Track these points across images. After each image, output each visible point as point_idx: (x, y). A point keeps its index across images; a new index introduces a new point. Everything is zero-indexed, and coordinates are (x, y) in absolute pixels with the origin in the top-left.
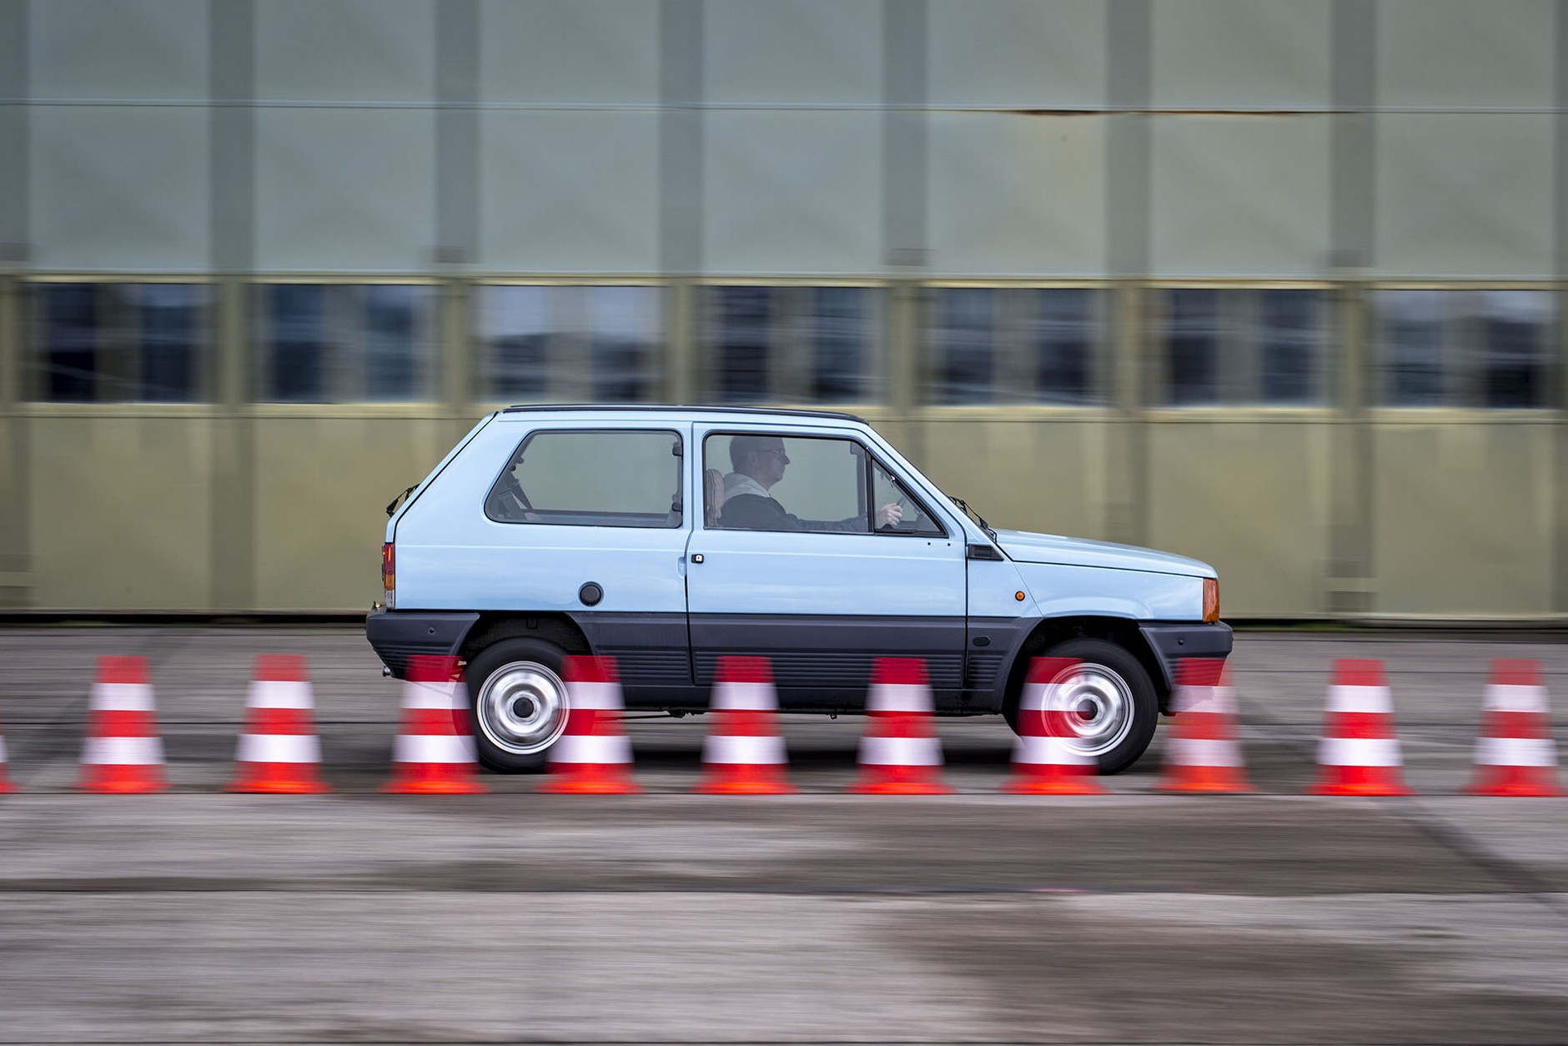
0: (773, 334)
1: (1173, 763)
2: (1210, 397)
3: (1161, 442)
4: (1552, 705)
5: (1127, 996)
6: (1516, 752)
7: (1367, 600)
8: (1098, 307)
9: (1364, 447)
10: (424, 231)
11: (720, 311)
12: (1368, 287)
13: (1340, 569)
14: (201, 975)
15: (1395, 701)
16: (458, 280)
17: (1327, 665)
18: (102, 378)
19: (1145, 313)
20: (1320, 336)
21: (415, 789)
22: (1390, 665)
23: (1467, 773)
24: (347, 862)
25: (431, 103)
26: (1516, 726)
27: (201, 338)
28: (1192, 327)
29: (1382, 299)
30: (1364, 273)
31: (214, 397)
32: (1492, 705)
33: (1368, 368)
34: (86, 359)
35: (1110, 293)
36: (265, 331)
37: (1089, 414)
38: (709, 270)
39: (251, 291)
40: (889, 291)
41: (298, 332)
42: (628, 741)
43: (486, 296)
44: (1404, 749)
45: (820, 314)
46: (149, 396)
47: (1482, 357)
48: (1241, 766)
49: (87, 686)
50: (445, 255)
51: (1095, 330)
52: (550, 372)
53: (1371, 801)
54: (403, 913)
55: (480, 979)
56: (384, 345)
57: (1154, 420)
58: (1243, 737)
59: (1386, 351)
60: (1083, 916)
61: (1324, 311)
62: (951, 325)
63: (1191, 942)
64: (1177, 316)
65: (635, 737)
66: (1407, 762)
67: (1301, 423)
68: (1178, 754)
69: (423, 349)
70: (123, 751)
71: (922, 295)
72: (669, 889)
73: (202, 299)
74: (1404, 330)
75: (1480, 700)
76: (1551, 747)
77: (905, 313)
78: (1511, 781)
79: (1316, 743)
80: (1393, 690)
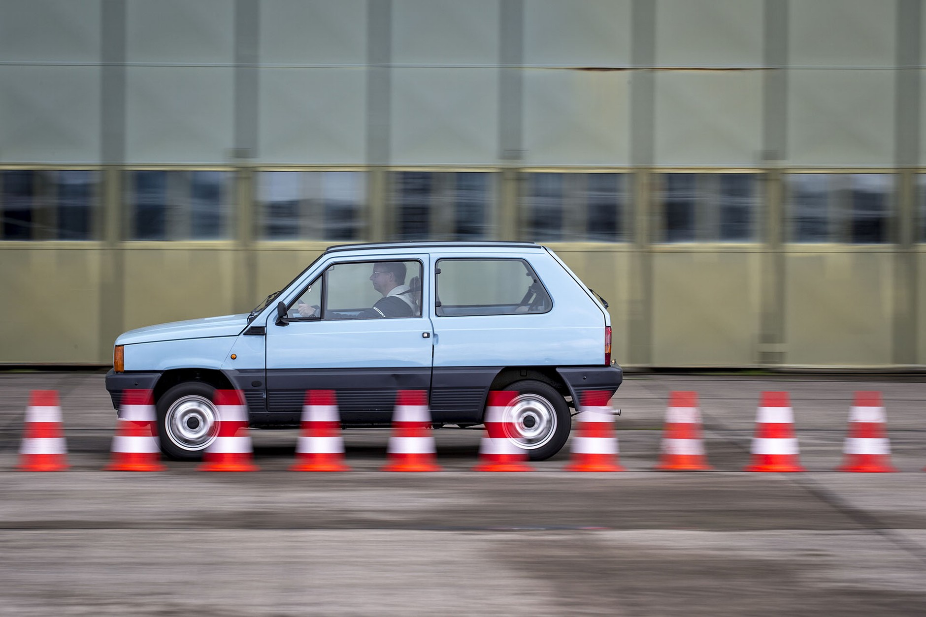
0: (432, 200)
1: (671, 453)
2: (689, 236)
3: (660, 264)
4: (888, 418)
5: (634, 590)
6: (868, 446)
7: (781, 356)
8: (625, 184)
9: (780, 266)
10: (227, 140)
11: (402, 186)
12: (783, 172)
13: (767, 338)
14: (85, 578)
15: (796, 416)
16: (246, 168)
17: (757, 395)
18: (36, 226)
19: (652, 187)
20: (755, 201)
21: (217, 468)
22: (792, 395)
23: (839, 459)
24: (175, 512)
25: (232, 64)
26: (867, 430)
27: (94, 202)
28: (680, 196)
29: (791, 179)
30: (780, 164)
31: (102, 237)
32: (855, 418)
33: (783, 220)
34: (26, 215)
35: (632, 176)
36: (131, 198)
37: (619, 247)
38: (394, 162)
39: (123, 174)
40: (502, 174)
41: (150, 199)
42: (342, 440)
43: (262, 177)
44: (800, 444)
45: (459, 188)
46: (62, 237)
47: (851, 213)
48: (703, 454)
49: (24, 408)
50: (239, 153)
51: (624, 197)
52: (301, 222)
53: (782, 475)
54: (206, 542)
55: (252, 581)
56: (202, 206)
57: (656, 250)
58: (706, 437)
59: (793, 209)
60: (610, 543)
61: (758, 186)
62: (537, 195)
63: (672, 559)
64: (671, 189)
65: (346, 438)
66: (802, 452)
67: (744, 252)
68: (669, 448)
69: (226, 209)
70: (44, 446)
71: (520, 177)
72: (366, 527)
73: (95, 179)
74: (804, 197)
75: (847, 416)
76: (887, 443)
77: (510, 187)
78: (863, 463)
79: (750, 441)
80: (794, 409)
